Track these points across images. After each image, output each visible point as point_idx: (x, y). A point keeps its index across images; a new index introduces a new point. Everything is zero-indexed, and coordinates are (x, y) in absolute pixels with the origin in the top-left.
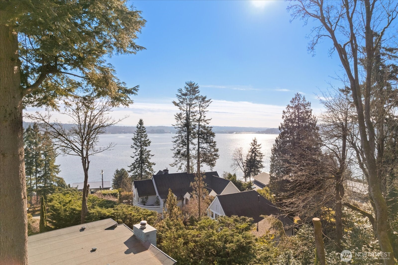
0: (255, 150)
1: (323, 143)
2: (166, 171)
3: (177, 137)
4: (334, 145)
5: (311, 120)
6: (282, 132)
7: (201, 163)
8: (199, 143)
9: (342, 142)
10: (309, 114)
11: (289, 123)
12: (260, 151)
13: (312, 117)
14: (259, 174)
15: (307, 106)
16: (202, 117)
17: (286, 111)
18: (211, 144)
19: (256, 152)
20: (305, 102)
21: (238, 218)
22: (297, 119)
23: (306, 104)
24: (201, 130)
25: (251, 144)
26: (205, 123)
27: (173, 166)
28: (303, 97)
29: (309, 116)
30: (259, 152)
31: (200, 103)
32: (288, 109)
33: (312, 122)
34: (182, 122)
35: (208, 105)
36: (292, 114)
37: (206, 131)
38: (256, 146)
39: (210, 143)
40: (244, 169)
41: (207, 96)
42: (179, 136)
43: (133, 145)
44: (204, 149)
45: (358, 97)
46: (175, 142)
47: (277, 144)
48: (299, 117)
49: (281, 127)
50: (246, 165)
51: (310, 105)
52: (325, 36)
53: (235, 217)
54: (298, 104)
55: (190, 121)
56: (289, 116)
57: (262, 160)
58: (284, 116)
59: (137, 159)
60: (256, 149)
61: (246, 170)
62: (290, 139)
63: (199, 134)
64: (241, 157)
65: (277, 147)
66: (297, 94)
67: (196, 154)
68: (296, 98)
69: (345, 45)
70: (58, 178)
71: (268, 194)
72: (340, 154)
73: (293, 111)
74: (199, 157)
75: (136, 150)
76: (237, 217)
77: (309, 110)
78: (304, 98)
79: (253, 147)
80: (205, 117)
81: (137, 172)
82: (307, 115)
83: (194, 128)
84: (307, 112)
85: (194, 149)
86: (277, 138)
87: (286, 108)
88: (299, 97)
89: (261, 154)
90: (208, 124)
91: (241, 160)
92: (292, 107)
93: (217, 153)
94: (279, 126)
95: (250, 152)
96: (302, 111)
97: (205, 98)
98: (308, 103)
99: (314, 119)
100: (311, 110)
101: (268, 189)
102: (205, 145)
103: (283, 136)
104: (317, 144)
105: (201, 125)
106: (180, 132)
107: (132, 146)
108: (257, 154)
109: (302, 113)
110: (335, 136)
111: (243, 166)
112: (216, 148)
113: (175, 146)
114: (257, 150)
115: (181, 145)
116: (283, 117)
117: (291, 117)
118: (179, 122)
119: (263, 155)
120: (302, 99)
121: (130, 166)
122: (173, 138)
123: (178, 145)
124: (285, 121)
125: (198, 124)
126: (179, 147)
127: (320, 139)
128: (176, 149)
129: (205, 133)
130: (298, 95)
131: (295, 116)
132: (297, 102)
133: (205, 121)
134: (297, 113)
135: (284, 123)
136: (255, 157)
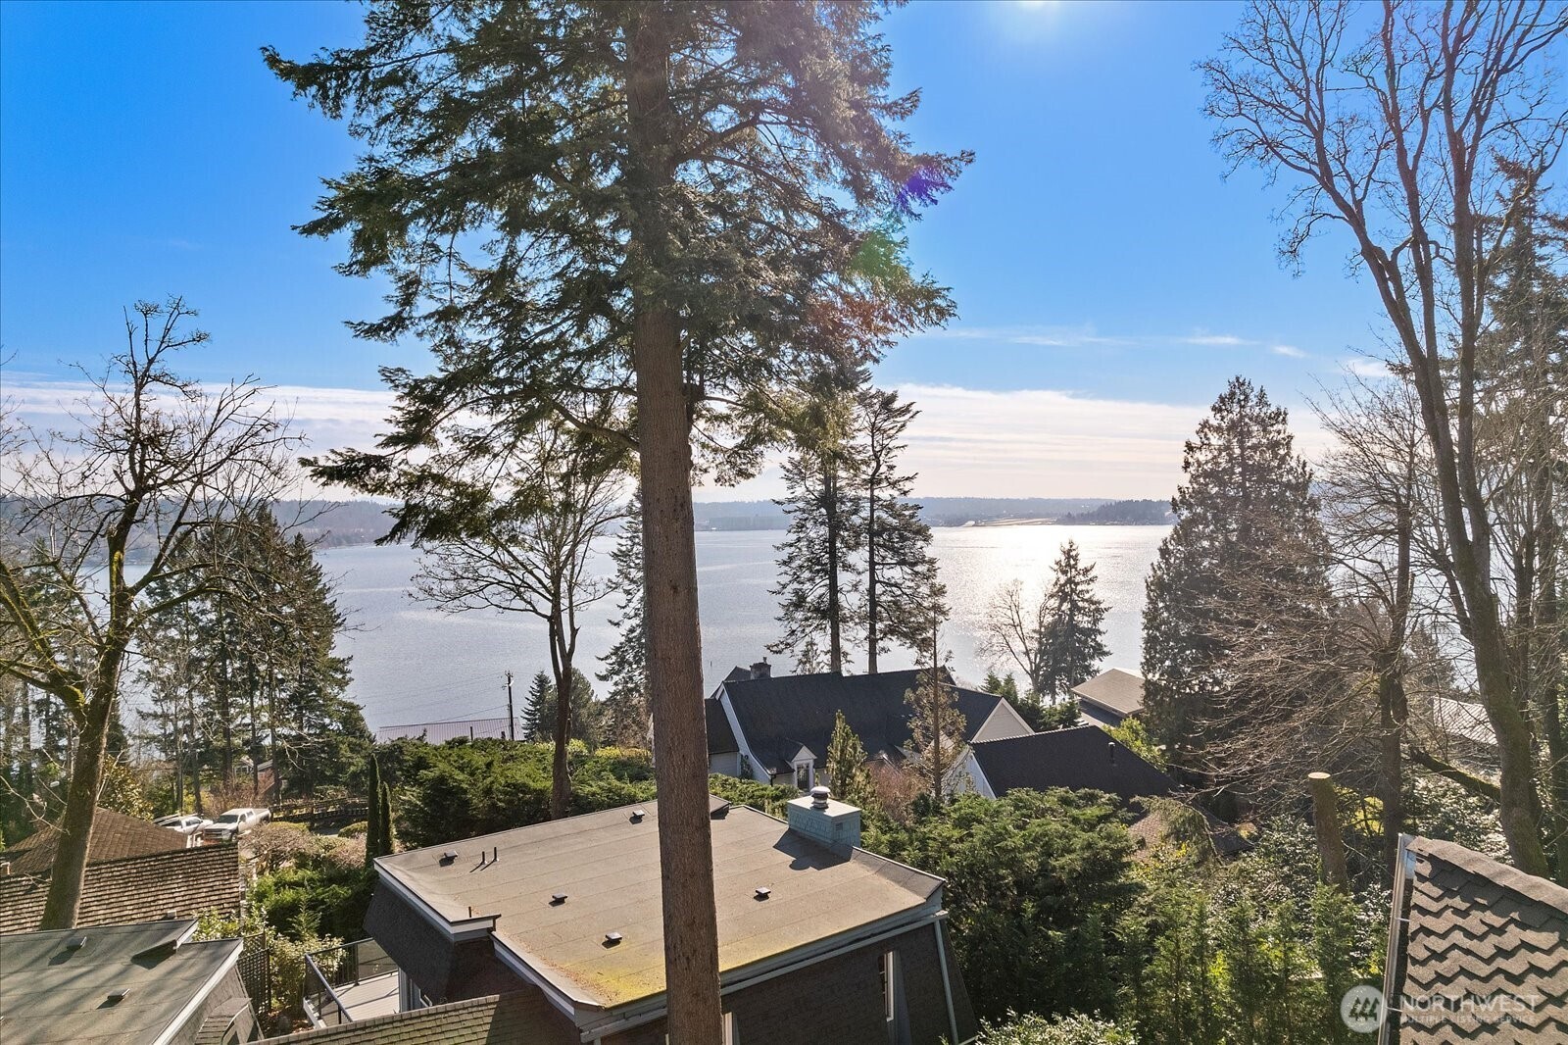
0: (1073, 591)
1: (1334, 555)
2: (762, 667)
3: (791, 545)
4: (1371, 561)
5: (1288, 472)
6: (1183, 518)
7: (881, 639)
8: (872, 564)
9: (1397, 551)
10: (1282, 452)
11: (1207, 485)
12: (1091, 593)
13: (1293, 464)
14: (1088, 678)
15: (1272, 425)
16: (883, 469)
17: (1196, 441)
18: (917, 569)
19: (1076, 598)
20: (1264, 410)
21: (1071, 795)
22: (1238, 470)
23: (1270, 418)
24: (878, 518)
25: (1056, 567)
26: (896, 493)
27: (780, 652)
28: (1257, 391)
29: (1283, 460)
30: (1087, 596)
31: (873, 420)
32: (1206, 435)
33: (1294, 481)
34: (811, 488)
35: (903, 426)
36: (1220, 454)
37: (895, 522)
38: (1074, 572)
39: (912, 565)
40: (1031, 663)
41: (899, 394)
42: (799, 540)
43: (615, 580)
44: (894, 589)
45: (1437, 413)
46: (785, 563)
47: (1166, 563)
48: (1243, 465)
49: (1181, 502)
50: (1036, 645)
51: (1284, 419)
52: (1334, 217)
53: (1061, 791)
54: (1242, 417)
55: (838, 485)
56: (1207, 462)
57: (1101, 626)
58: (1191, 460)
59: (632, 631)
60: (1077, 584)
61: (1038, 668)
62: (1212, 544)
63: (872, 534)
64: (1015, 617)
65: (1168, 575)
66: (1237, 379)
67: (860, 608)
68: (1232, 394)
69: (1396, 252)
70: (345, 705)
71: (1138, 743)
72: (1392, 589)
73: (1220, 443)
74: (873, 616)
75: (630, 597)
76: (1067, 792)
77: (1282, 436)
78: (1262, 396)
79: (1063, 579)
80: (891, 468)
81: (631, 678)
82: (1275, 455)
83: (856, 512)
84: (1274, 445)
85: (855, 587)
86: (1165, 542)
87: (1197, 433)
88: (1244, 393)
89: (1094, 603)
90: (905, 493)
91: (1018, 628)
92: (1218, 429)
93: (941, 600)
94: (1174, 499)
95: (1052, 596)
96: (1254, 441)
97: (893, 398)
98: (1278, 414)
99: (1300, 470)
100: (1290, 437)
101: (1139, 728)
102: (896, 574)
103: (1186, 535)
104: (1315, 559)
105: (879, 499)
106: (801, 527)
107: (610, 581)
108: (1080, 604)
109: (1254, 448)
110: (1374, 532)
111: (1027, 653)
112: (938, 581)
113: (785, 579)
114: (1079, 588)
115: (807, 574)
116: (1187, 465)
117: (1218, 464)
118: (800, 491)
119: (1102, 606)
120: (1255, 400)
121: (607, 658)
122: (778, 548)
123: (795, 574)
124: (1194, 478)
125: (868, 494)
126: (799, 583)
127: (1325, 541)
128: (790, 588)
129: (895, 528)
130: (1240, 383)
131: (1231, 459)
132: (1236, 409)
133: (893, 484)
134: (1237, 451)
135: (1189, 485)
136: (1071, 616)
